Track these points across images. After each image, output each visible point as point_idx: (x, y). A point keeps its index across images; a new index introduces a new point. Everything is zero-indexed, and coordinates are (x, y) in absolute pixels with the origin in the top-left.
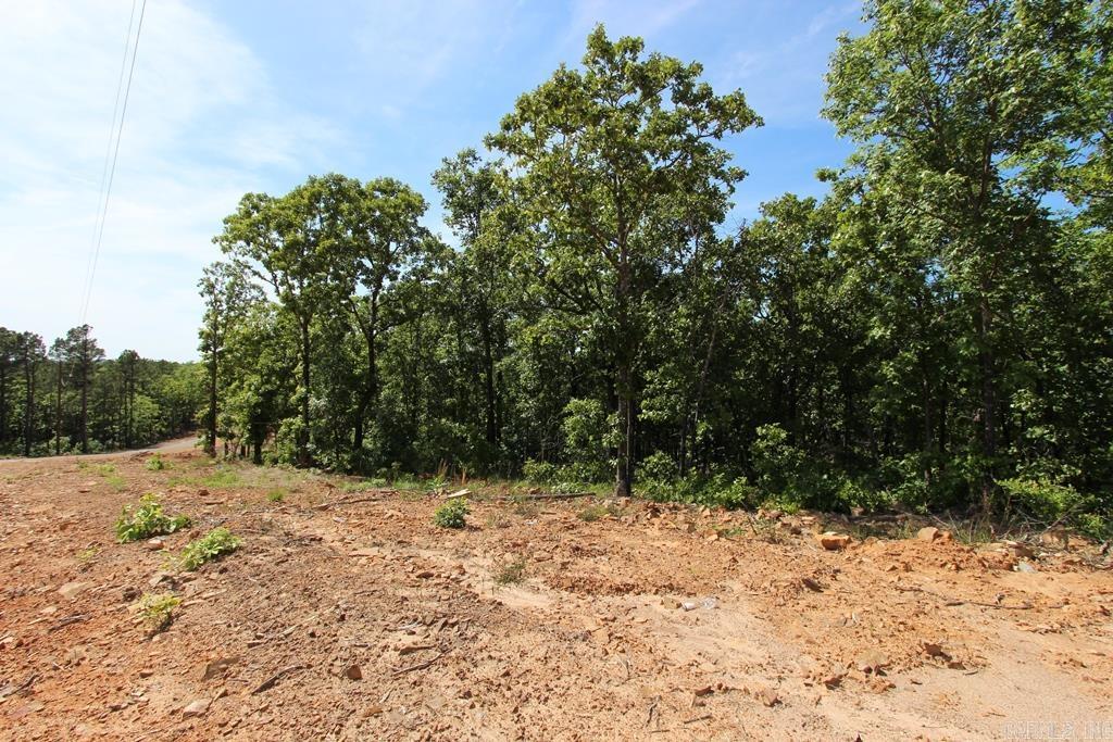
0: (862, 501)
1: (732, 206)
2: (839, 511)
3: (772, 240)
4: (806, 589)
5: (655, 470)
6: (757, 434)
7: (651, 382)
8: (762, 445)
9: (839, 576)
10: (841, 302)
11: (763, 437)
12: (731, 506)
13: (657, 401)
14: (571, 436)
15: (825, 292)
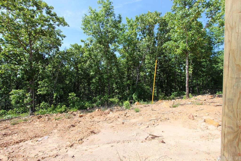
0: (89, 106)
1: (63, 43)
2: (85, 109)
3: (72, 52)
4: (72, 127)
5: (42, 107)
6: (69, 95)
7: (40, 84)
8: (70, 97)
9: (80, 122)
10: (86, 67)
11: (71, 96)
12: (61, 112)
13: (42, 89)
14: (13, 101)
15: (83, 65)
